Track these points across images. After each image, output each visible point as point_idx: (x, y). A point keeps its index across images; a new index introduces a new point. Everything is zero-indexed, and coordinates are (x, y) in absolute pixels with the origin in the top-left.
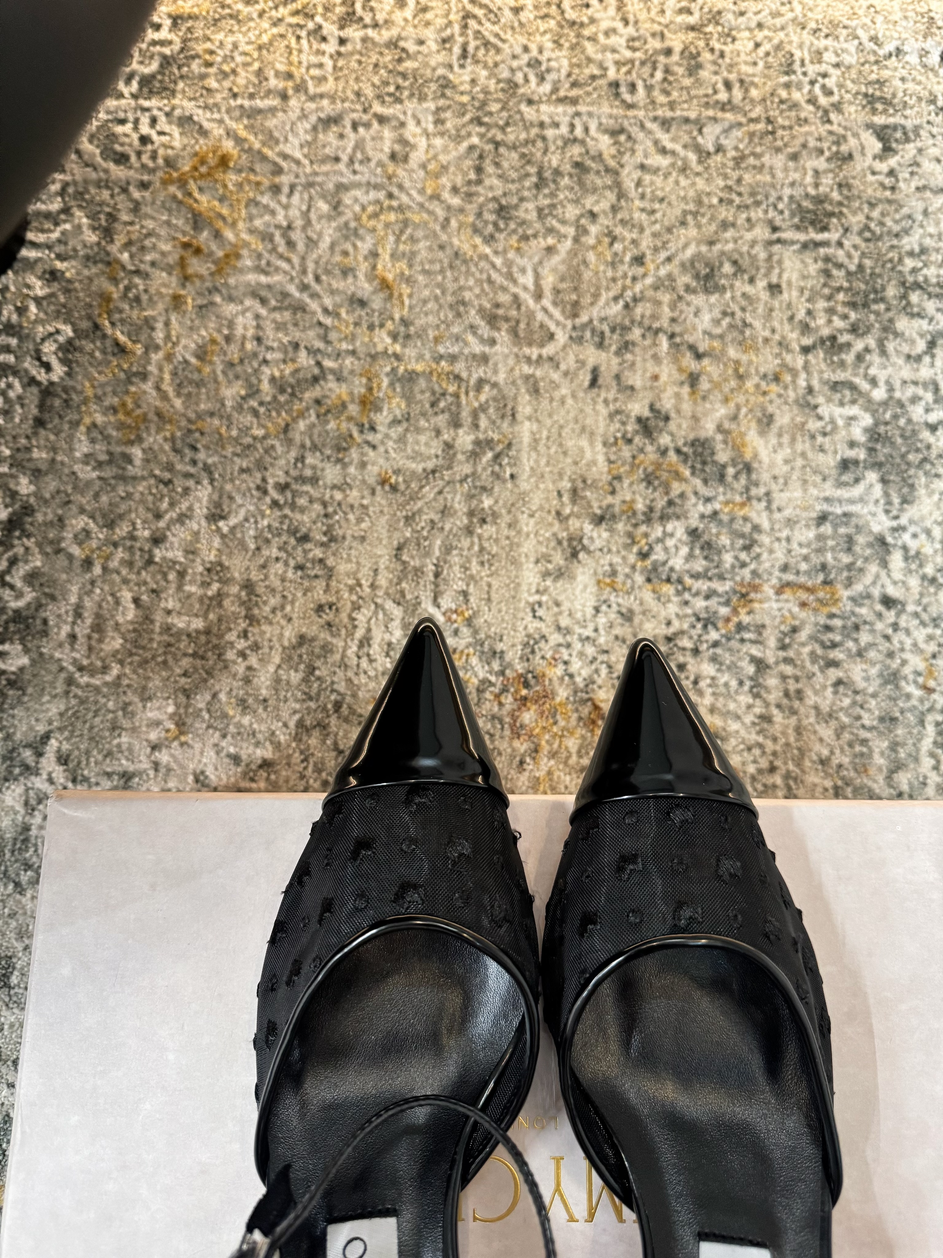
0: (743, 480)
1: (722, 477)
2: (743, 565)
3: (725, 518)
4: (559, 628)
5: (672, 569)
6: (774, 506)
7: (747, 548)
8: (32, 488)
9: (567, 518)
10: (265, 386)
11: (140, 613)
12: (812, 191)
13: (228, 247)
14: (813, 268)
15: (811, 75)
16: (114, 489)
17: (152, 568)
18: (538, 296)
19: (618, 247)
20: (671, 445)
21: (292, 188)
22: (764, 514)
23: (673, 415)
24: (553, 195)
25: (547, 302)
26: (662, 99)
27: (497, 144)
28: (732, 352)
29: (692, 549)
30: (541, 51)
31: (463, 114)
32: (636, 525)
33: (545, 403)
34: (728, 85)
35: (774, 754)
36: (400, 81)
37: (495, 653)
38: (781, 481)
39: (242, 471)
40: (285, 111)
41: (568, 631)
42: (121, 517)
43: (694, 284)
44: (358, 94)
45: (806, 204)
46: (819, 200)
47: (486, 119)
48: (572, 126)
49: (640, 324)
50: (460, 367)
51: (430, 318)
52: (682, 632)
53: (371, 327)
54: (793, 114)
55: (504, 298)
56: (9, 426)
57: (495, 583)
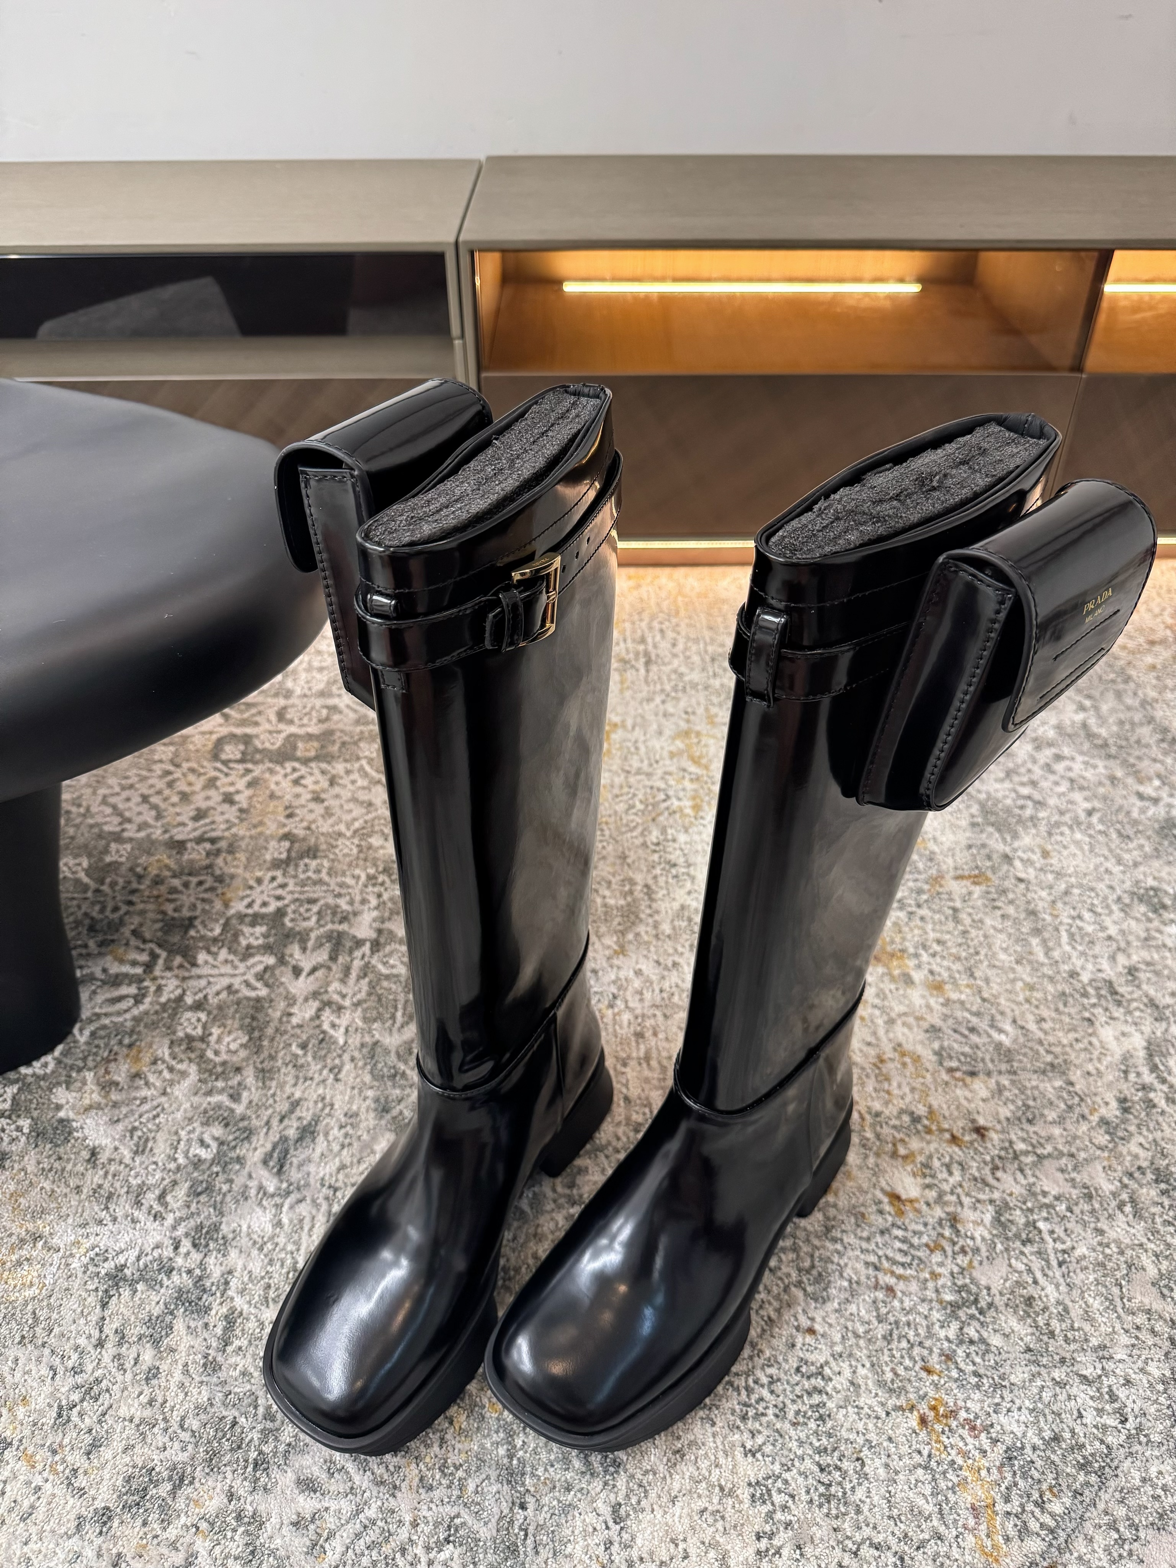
36: (683, 683)
44: (662, 690)
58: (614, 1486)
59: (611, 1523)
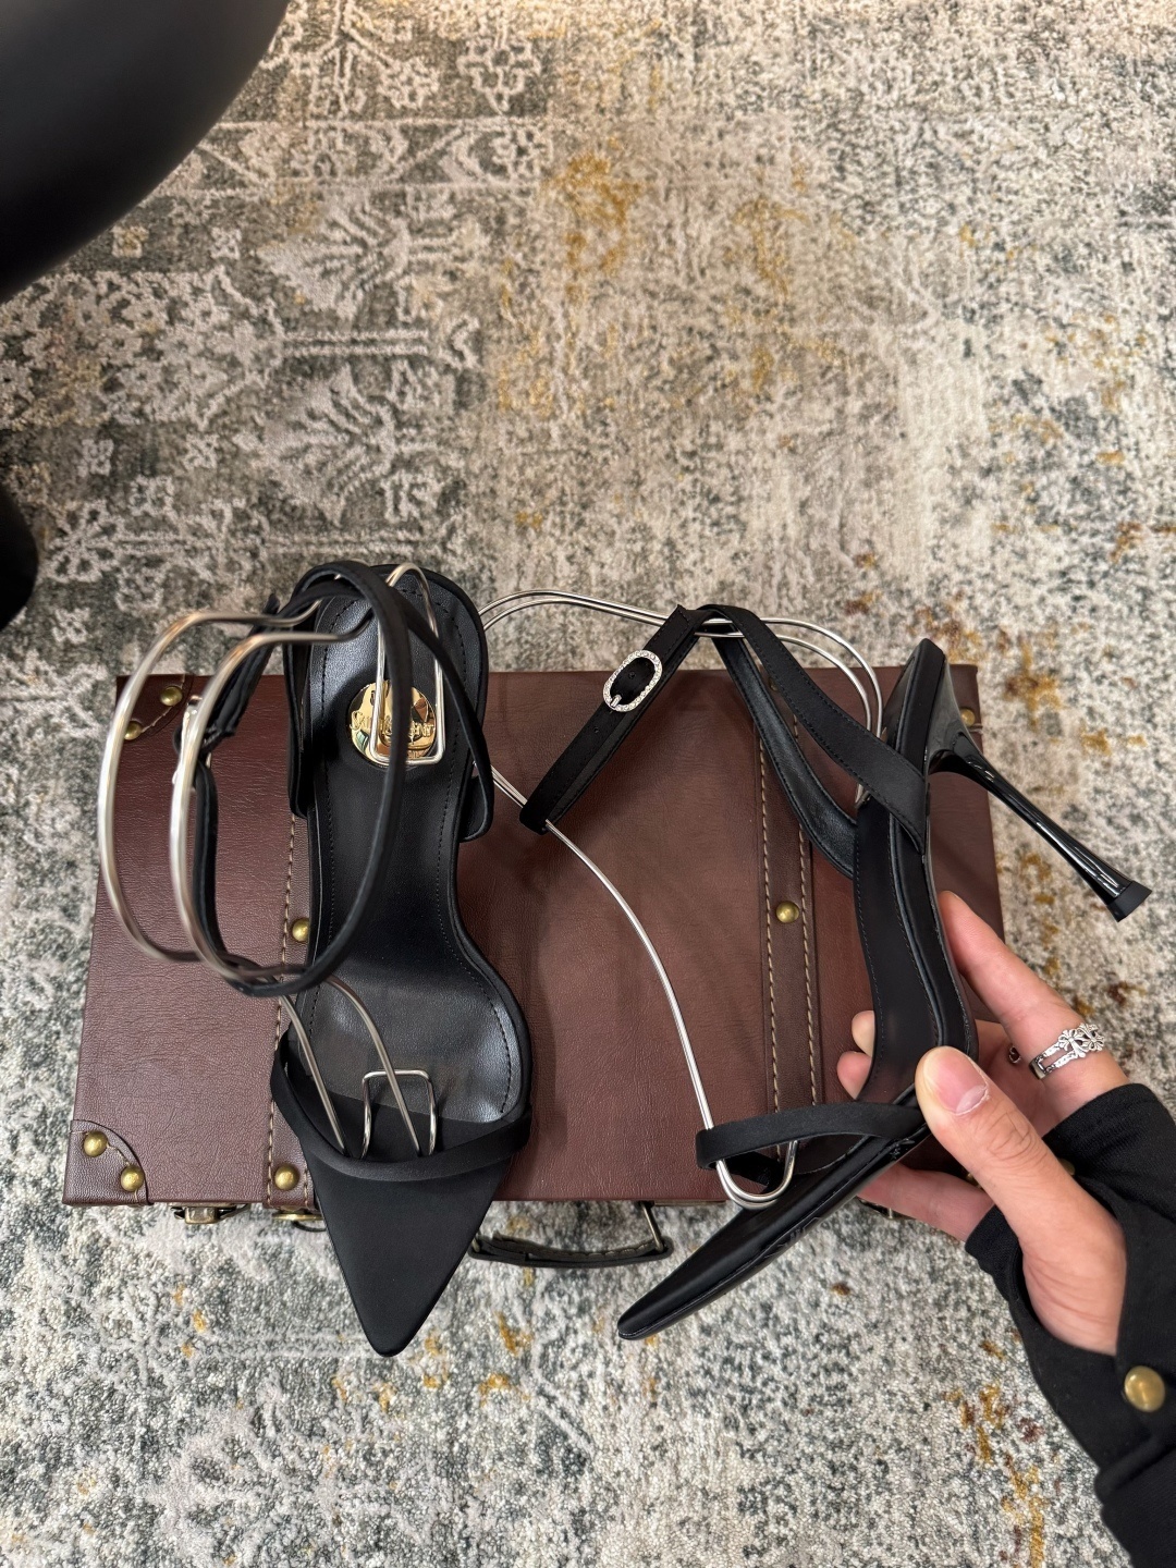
0: (1114, 433)
1: (1095, 429)
2: (1122, 507)
3: (1101, 466)
4: (959, 567)
5: (1058, 514)
6: (1143, 455)
7: (1123, 492)
8: (462, 463)
9: (959, 472)
10: (665, 366)
11: (575, 567)
12: (1153, 177)
13: (612, 246)
14: (1159, 248)
15: (1142, 76)
16: (537, 463)
17: (583, 529)
18: (909, 281)
19: (979, 235)
20: (1045, 405)
21: (668, 191)
22: (1136, 462)
23: (1043, 378)
24: (913, 191)
25: (916, 283)
26: (1005, 100)
27: (854, 146)
28: (1094, 323)
29: (1073, 496)
30: (887, 62)
31: (820, 121)
32: (1021, 475)
33: (924, 372)
34: (1062, 89)
35: (1165, 664)
36: (757, 89)
37: (902, 592)
38: (1147, 431)
39: (653, 440)
40: (652, 124)
41: (967, 570)
42: (549, 486)
43: (1053, 265)
44: (721, 105)
45: (1149, 190)
46: (1159, 188)
47: (841, 126)
48: (921, 132)
49: (1008, 300)
50: (842, 343)
51: (810, 303)
52: (1074, 566)
53: (757, 313)
54: (1128, 109)
55: (876, 281)
56: (431, 409)
57: (896, 534)
58: (576, 1490)
59: (571, 1534)
